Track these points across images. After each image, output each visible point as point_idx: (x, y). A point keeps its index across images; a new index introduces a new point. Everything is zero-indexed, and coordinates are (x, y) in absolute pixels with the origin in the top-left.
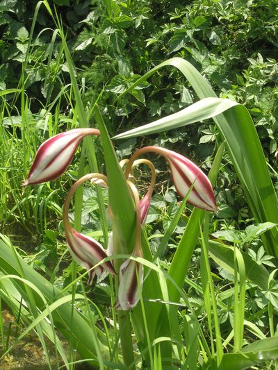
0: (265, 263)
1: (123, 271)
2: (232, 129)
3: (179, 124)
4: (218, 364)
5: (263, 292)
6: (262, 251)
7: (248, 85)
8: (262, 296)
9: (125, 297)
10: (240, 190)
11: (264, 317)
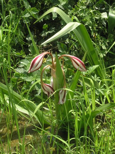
0: (97, 80)
1: (61, 93)
2: (78, 31)
3: (62, 35)
4: (90, 115)
5: (98, 89)
6: (96, 76)
7: (80, 10)
8: (98, 91)
9: (62, 100)
10: (81, 50)
11: (98, 97)
